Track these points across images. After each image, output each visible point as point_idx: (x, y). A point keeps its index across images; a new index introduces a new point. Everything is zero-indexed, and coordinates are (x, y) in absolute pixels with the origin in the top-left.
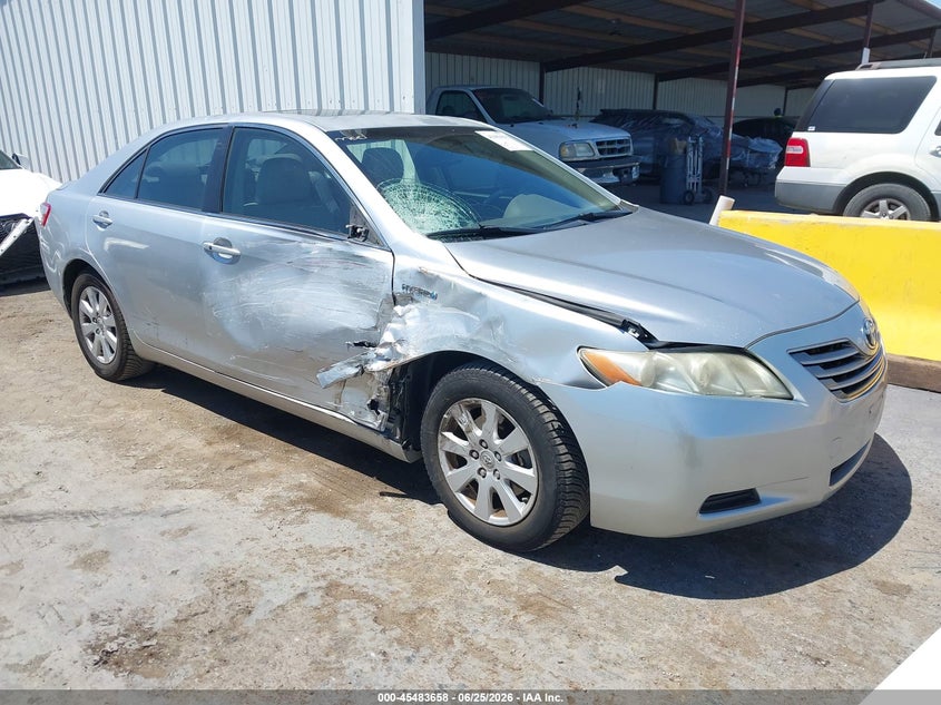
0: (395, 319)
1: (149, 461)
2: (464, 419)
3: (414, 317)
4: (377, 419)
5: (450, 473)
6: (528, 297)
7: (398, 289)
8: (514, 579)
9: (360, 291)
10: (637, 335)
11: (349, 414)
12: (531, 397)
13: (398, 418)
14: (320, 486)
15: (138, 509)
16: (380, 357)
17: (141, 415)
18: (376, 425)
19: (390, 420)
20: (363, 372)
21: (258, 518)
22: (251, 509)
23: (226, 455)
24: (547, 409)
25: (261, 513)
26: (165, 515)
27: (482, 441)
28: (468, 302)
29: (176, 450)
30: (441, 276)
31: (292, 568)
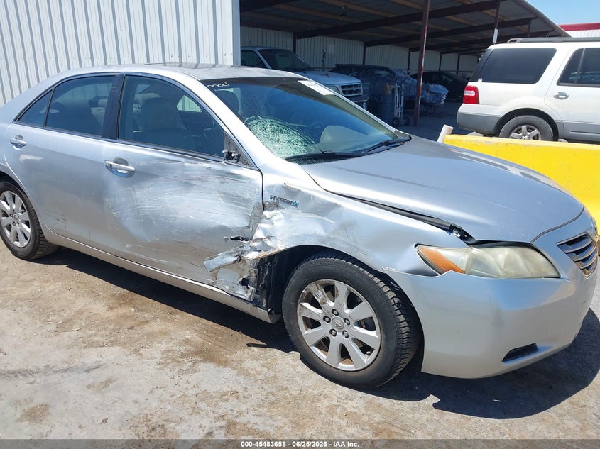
0: (264, 220)
1: (67, 325)
2: (320, 295)
3: (280, 219)
4: (247, 293)
5: (306, 332)
6: (372, 207)
7: (267, 199)
8: (363, 411)
9: (236, 200)
10: (459, 235)
11: (223, 289)
12: (376, 280)
13: (265, 292)
14: (201, 340)
15: (65, 366)
16: (254, 249)
17: (53, 287)
18: (247, 296)
19: (257, 292)
20: (241, 259)
21: (161, 369)
22: (154, 362)
23: (125, 317)
24: (389, 289)
25: (163, 365)
26: (88, 371)
27: (333, 310)
28: (324, 209)
29: (86, 314)
30: (302, 190)
31: (196, 411)
